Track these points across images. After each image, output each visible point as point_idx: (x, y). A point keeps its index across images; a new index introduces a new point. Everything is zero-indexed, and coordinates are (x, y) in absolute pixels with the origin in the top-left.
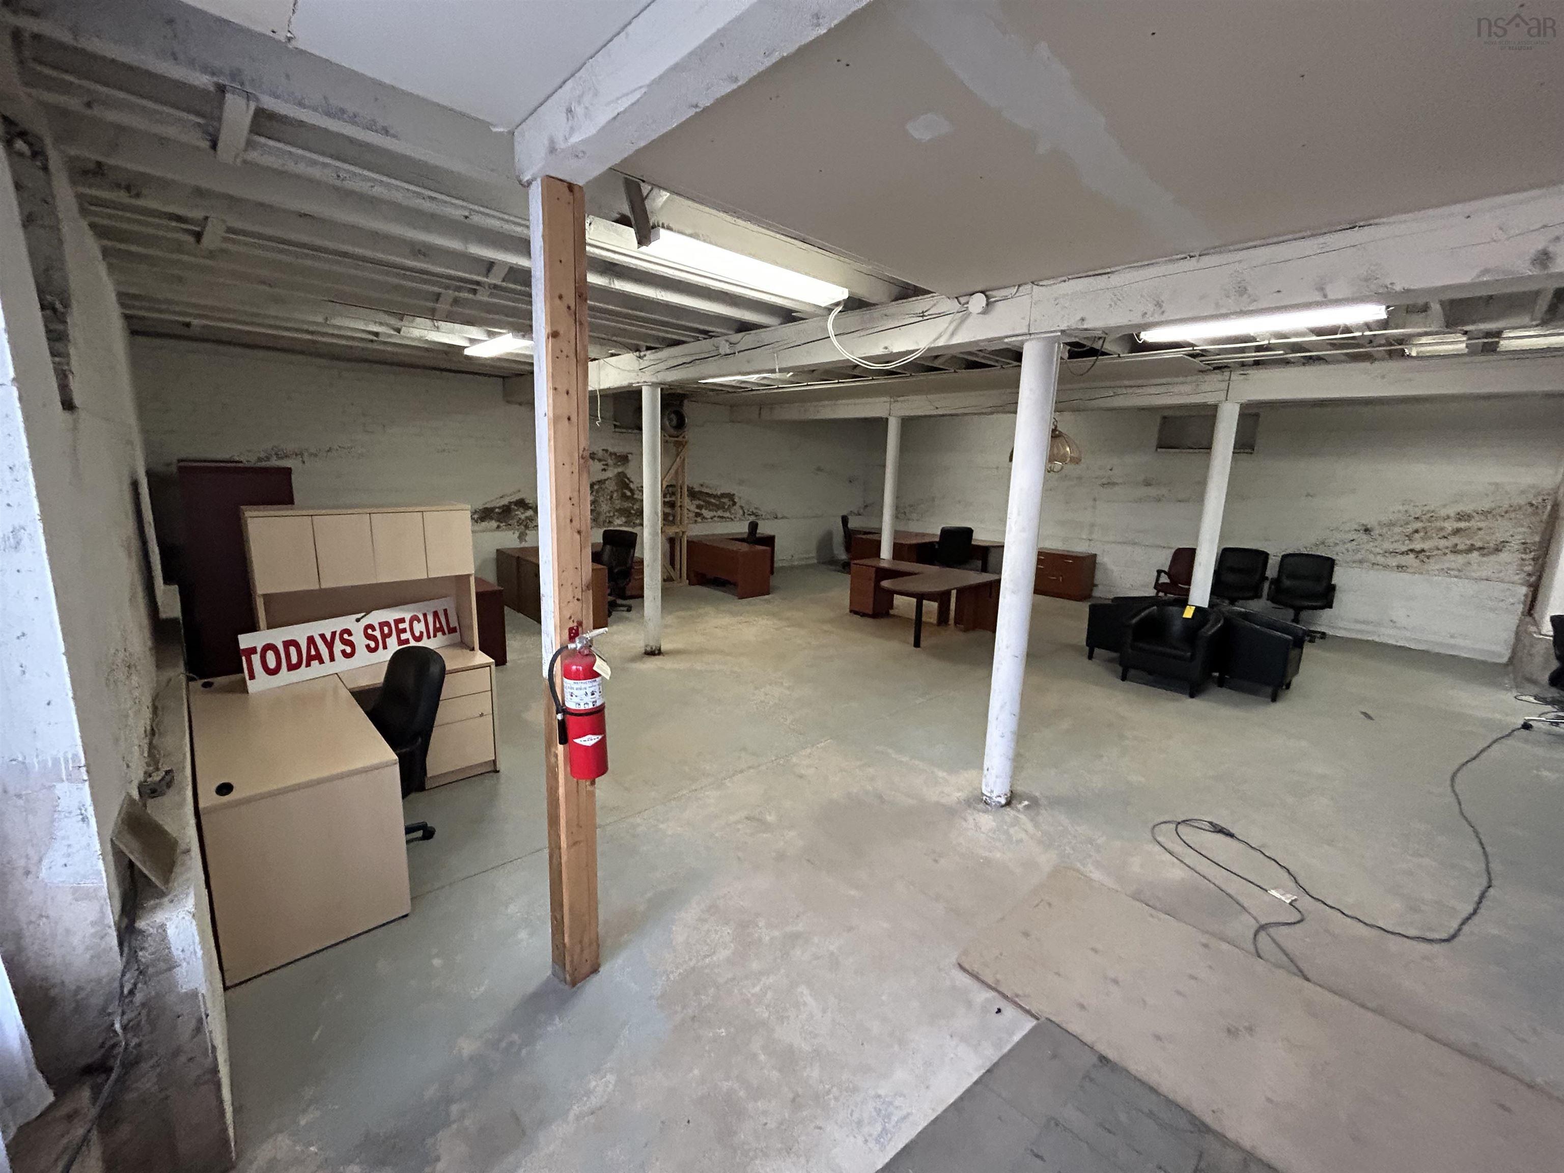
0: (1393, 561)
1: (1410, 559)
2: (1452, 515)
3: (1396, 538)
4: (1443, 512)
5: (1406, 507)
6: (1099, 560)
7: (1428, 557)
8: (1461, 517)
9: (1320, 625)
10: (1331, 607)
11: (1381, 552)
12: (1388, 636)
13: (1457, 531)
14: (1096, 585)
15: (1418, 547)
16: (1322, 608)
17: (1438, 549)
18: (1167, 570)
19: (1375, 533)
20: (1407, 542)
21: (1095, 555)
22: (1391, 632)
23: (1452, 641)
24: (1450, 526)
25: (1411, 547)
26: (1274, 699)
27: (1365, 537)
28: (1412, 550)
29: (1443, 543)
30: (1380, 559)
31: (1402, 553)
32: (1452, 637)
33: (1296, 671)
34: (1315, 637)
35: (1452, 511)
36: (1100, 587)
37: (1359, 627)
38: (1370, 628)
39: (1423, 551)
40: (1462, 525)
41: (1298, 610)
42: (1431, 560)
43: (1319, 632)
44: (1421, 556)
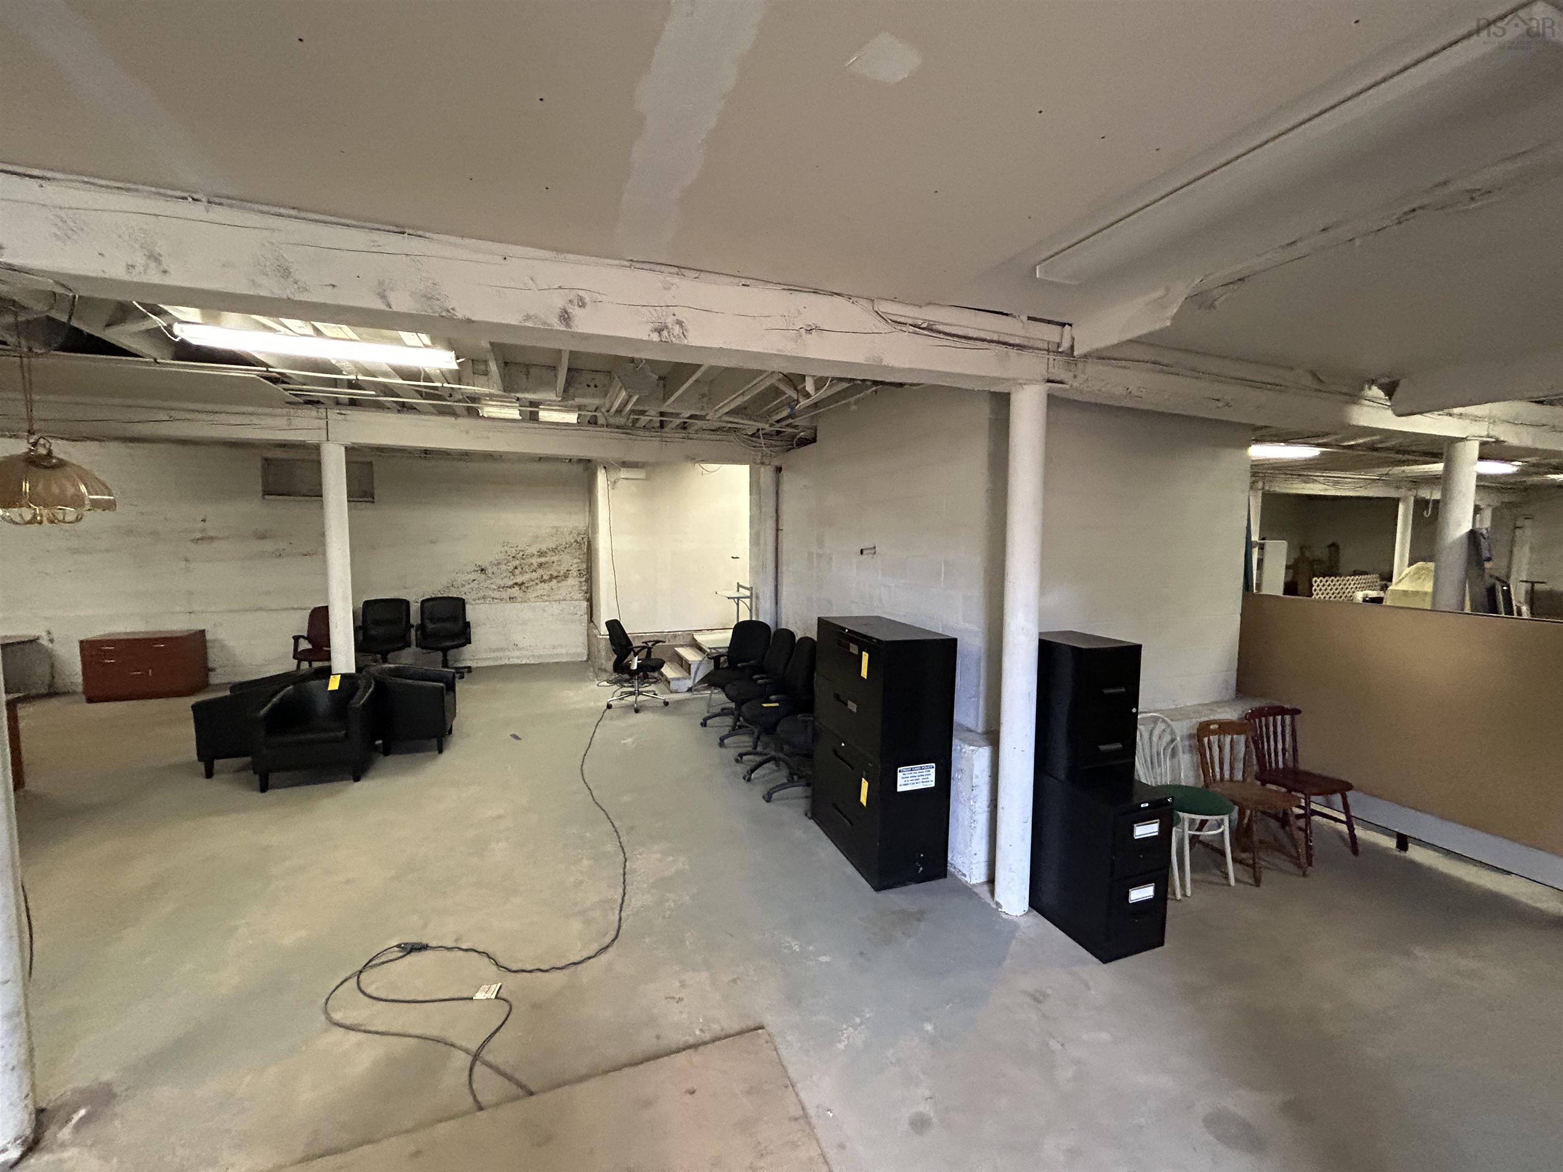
0: (506, 594)
1: (515, 591)
2: (536, 553)
3: (505, 574)
4: (530, 551)
5: (506, 548)
6: (209, 637)
7: (527, 588)
8: (541, 554)
9: (465, 660)
10: (470, 643)
11: (496, 588)
12: (515, 658)
13: (541, 565)
14: (213, 670)
15: (519, 580)
16: (464, 645)
17: (532, 581)
18: (305, 634)
19: (490, 571)
20: (512, 577)
21: (203, 632)
22: (517, 653)
23: (555, 651)
24: (535, 561)
25: (514, 581)
26: (441, 751)
27: (483, 576)
28: (516, 584)
29: (534, 575)
30: (496, 594)
31: (510, 587)
32: (554, 647)
33: (454, 715)
34: (463, 673)
35: (533, 550)
36: (219, 671)
37: (492, 655)
38: (500, 654)
39: (523, 583)
40: (543, 560)
41: (445, 651)
42: (529, 590)
43: (465, 668)
44: (523, 587)
